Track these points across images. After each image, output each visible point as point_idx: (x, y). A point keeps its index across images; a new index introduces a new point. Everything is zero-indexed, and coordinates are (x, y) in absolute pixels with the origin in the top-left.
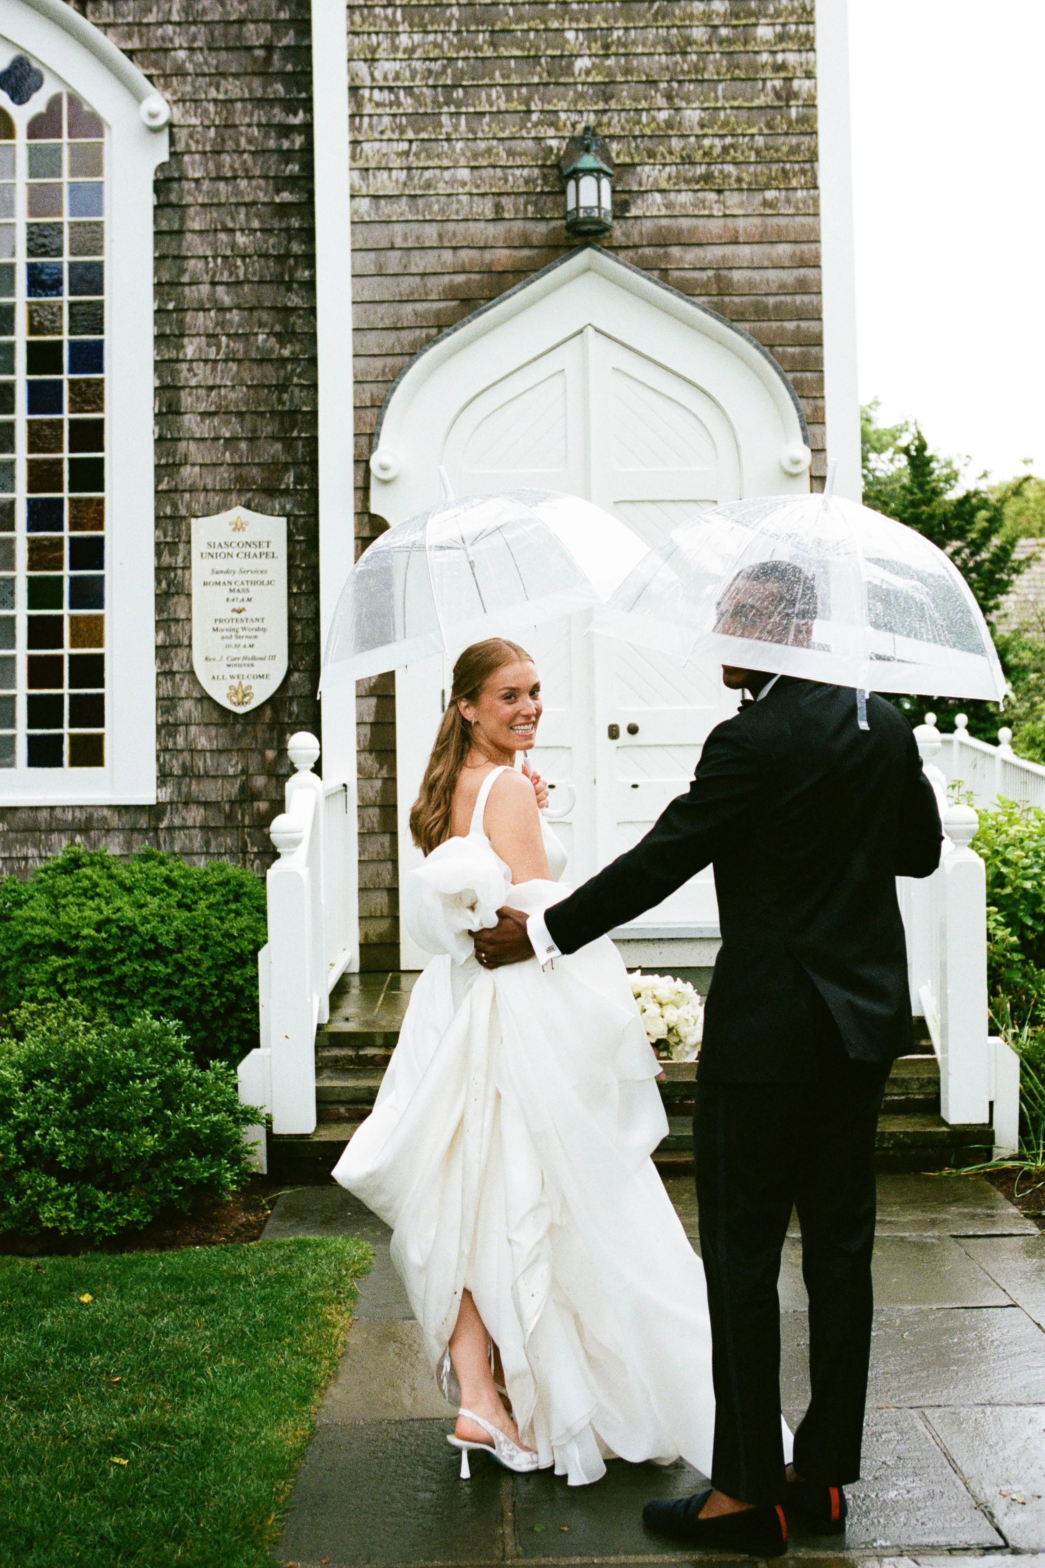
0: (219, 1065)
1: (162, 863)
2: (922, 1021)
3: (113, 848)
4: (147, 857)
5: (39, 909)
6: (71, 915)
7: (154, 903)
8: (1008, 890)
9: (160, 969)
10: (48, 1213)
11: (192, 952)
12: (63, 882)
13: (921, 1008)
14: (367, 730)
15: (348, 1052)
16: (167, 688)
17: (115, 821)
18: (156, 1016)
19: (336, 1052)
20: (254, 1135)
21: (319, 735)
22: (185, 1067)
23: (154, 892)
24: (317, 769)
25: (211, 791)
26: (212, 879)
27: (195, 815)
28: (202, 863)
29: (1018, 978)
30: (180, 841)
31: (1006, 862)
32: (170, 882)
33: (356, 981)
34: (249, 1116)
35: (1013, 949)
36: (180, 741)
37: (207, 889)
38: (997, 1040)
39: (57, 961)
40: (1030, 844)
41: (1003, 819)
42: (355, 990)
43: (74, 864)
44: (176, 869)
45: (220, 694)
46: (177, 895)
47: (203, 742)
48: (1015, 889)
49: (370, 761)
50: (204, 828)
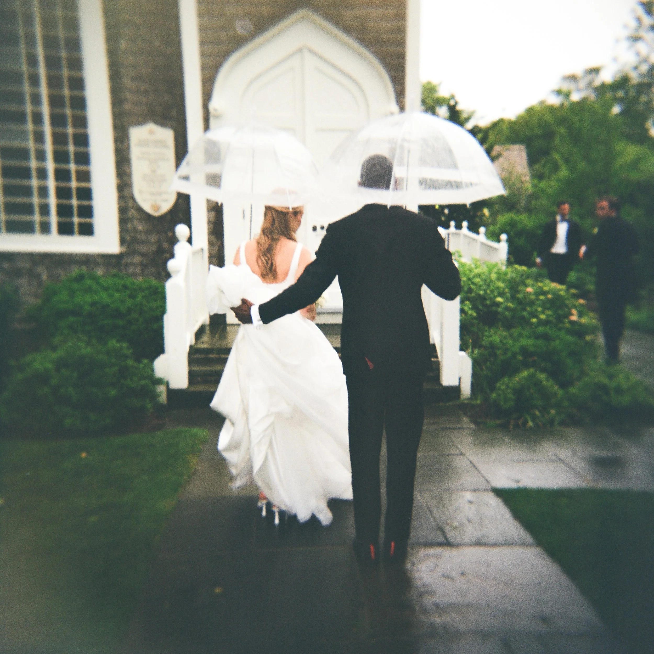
0: (146, 361)
1: (122, 278)
2: (434, 346)
3: (100, 272)
4: (115, 276)
5: (64, 296)
6: (79, 299)
7: (117, 295)
8: (473, 294)
9: (121, 322)
10: (68, 422)
11: (136, 315)
12: (76, 286)
13: (434, 340)
14: (211, 225)
15: (202, 356)
16: (123, 203)
17: (100, 260)
18: (118, 341)
19: (197, 356)
20: (162, 389)
21: (190, 226)
22: (130, 362)
23: (118, 290)
24: (190, 241)
25: (144, 249)
26: (144, 286)
27: (137, 259)
28: (140, 279)
29: (475, 329)
30: (130, 270)
31: (473, 283)
32: (125, 287)
33: (208, 328)
34: (160, 381)
35: (474, 318)
36: (130, 226)
37: (142, 290)
38: (463, 353)
39: (72, 319)
40: (483, 277)
41: (473, 266)
42: (207, 331)
43: (80, 278)
44: (129, 281)
45: (147, 207)
46: (128, 292)
47: (140, 227)
48: (476, 295)
49: (213, 239)
50: (142, 264)
